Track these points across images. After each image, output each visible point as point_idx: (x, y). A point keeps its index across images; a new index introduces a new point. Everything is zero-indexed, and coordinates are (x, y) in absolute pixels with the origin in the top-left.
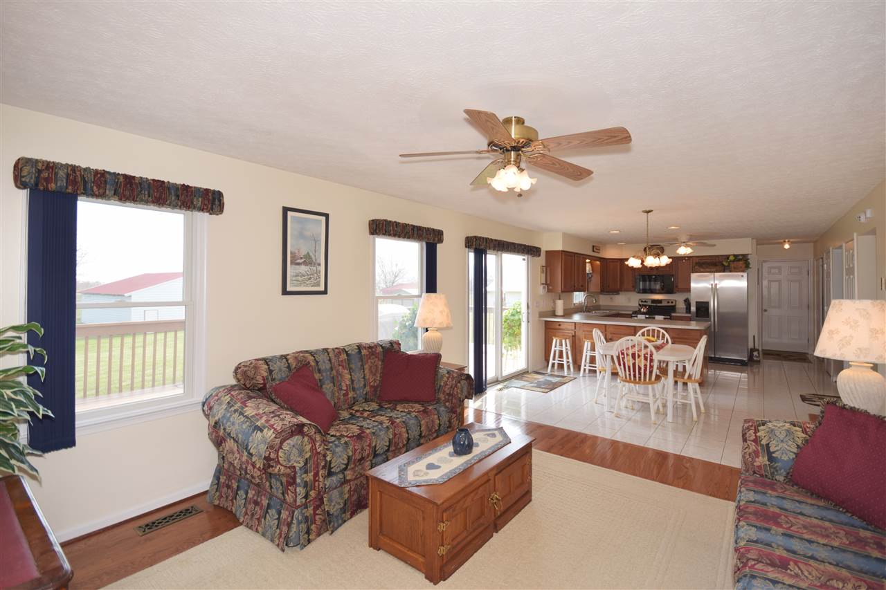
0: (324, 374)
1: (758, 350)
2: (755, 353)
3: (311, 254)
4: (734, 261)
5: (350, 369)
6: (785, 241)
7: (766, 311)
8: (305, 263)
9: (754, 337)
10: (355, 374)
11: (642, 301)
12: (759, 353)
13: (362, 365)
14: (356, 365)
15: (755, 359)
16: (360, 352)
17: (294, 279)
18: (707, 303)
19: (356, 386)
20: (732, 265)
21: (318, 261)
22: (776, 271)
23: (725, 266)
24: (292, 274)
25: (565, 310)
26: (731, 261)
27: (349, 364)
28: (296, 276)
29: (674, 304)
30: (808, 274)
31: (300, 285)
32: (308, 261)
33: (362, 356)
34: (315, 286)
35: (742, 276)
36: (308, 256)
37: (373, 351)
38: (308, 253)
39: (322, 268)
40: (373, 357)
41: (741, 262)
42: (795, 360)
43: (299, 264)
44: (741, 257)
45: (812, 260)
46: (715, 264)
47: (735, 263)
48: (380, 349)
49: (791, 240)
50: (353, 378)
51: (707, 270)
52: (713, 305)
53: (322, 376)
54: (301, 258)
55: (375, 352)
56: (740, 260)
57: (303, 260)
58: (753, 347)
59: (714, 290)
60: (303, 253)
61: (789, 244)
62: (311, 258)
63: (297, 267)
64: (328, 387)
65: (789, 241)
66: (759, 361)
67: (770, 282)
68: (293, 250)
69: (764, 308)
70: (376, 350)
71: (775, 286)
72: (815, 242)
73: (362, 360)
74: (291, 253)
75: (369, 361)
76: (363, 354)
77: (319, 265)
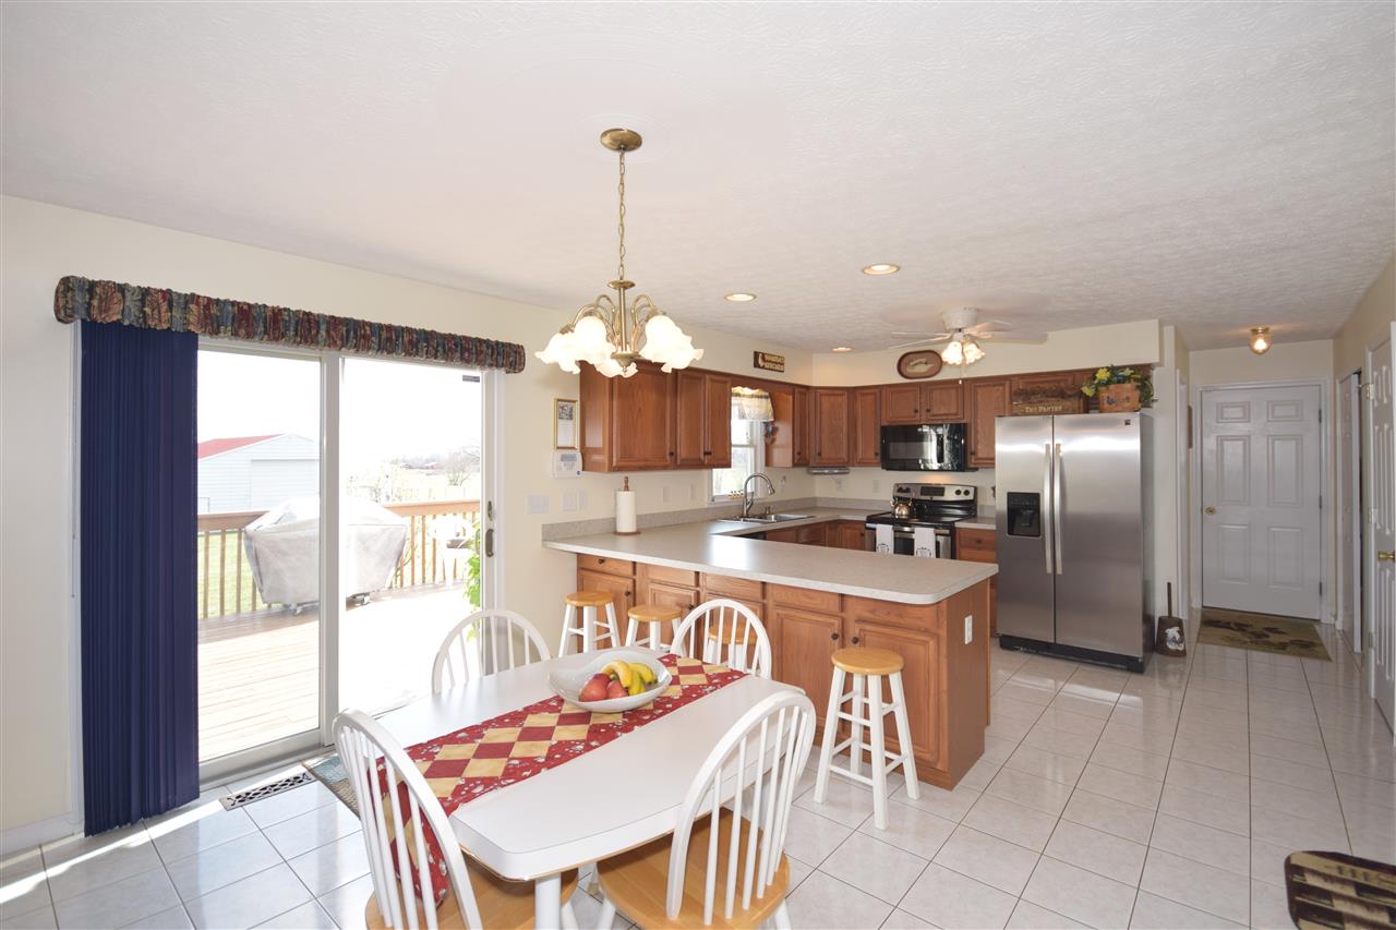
1: (1179, 623)
2: (1172, 632)
4: (1109, 382)
6: (1255, 332)
7: (1211, 511)
9: (1169, 584)
11: (900, 490)
12: (1181, 632)
15: (1171, 646)
18: (1035, 498)
20: (1104, 394)
22: (1237, 412)
23: (1087, 397)
25: (639, 518)
26: (1101, 384)
29: (970, 497)
30: (1320, 420)
35: (1127, 423)
41: (1128, 386)
42: (1282, 648)
44: (1128, 372)
45: (1330, 382)
46: (1061, 395)
47: (1112, 387)
49: (1273, 328)
51: (1041, 408)
52: (1050, 501)
56: (1126, 379)
58: (1165, 613)
59: (1054, 460)
61: (1266, 340)
65: (1265, 331)
66: (1182, 654)
67: (1221, 440)
69: (1207, 504)
71: (1234, 451)
72: (1338, 336)
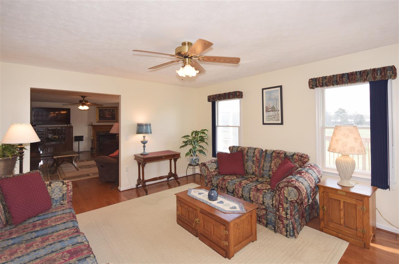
0: (249, 158)
3: (275, 106)
5: (265, 160)
8: (272, 111)
10: (266, 163)
13: (271, 161)
14: (268, 159)
16: (272, 154)
17: (268, 118)
19: (265, 169)
21: (278, 109)
24: (267, 116)
27: (265, 158)
28: (269, 117)
31: (270, 120)
32: (273, 109)
33: (272, 156)
34: (277, 121)
36: (273, 107)
37: (278, 155)
38: (273, 106)
39: (280, 112)
40: (278, 158)
43: (269, 111)
48: (283, 155)
50: (264, 165)
53: (248, 158)
54: (270, 109)
55: (279, 156)
57: (271, 109)
60: (271, 106)
62: (274, 108)
63: (269, 113)
64: (250, 164)
68: (267, 106)
70: (280, 155)
73: (272, 158)
74: (266, 107)
75: (276, 160)
76: (273, 155)
77: (279, 111)
